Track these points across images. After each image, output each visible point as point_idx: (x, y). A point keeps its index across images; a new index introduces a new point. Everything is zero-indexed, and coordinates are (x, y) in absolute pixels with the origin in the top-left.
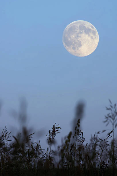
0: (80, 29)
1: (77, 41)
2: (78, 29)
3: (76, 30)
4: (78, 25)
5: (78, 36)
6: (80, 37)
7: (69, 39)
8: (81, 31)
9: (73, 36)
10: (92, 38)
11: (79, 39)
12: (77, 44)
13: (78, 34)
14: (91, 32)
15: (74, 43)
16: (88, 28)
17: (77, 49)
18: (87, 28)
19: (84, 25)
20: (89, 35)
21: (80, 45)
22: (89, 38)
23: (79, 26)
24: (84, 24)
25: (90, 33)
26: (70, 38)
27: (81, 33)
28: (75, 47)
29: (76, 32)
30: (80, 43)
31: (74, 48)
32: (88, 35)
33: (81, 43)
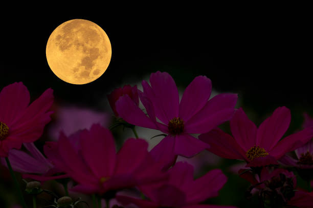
0: (91, 51)
1: (70, 43)
2: (91, 45)
3: (90, 42)
6: (77, 49)
7: (75, 30)
8: (87, 52)
9: (79, 37)
10: (75, 70)
11: (74, 47)
12: (64, 43)
13: (83, 45)
14: (86, 68)
15: (68, 37)
16: (94, 65)
17: (56, 43)
18: (94, 61)
19: (99, 57)
20: (80, 65)
21: (63, 48)
22: (75, 65)
24: (101, 58)
25: (84, 67)
26: (77, 32)
27: (84, 51)
28: (61, 39)
29: (87, 43)
31: (59, 37)
33: (66, 50)
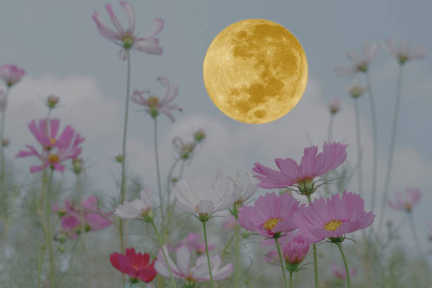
4: (287, 84)
5: (262, 62)
23: (282, 85)
30: (242, 56)
32: (248, 87)
